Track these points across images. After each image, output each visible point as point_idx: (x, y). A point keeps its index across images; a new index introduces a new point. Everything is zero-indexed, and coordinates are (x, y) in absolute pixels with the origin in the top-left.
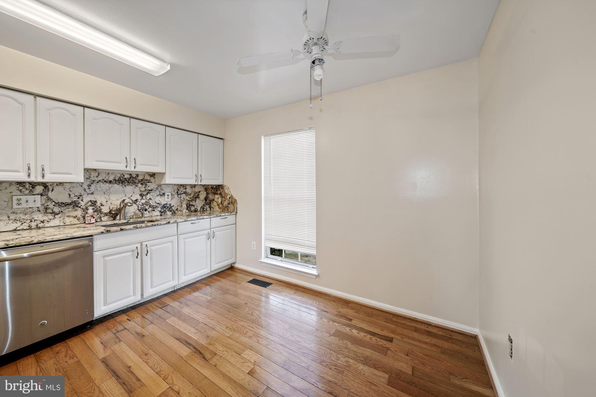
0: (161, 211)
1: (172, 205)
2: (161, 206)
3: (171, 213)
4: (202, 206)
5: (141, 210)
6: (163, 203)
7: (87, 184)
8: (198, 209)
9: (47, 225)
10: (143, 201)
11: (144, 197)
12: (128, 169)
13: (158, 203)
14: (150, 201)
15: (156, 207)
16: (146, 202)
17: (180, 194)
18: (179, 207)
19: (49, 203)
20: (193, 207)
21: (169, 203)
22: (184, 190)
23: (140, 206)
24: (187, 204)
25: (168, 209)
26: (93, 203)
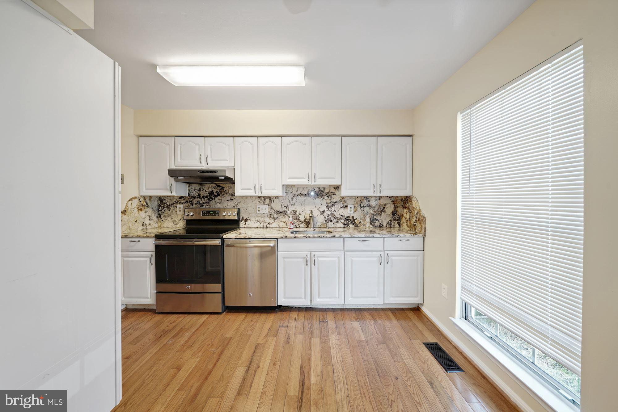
0: (344, 223)
1: (354, 218)
2: (344, 218)
3: (353, 226)
4: (389, 222)
5: (327, 221)
6: (346, 215)
7: (291, 197)
8: (383, 224)
9: (271, 226)
10: (329, 213)
11: (329, 209)
12: (310, 183)
13: (342, 216)
14: (335, 213)
15: (340, 219)
16: (331, 213)
17: (363, 207)
18: (362, 221)
19: (272, 211)
20: (378, 221)
21: (351, 216)
22: (368, 203)
23: (326, 217)
24: (370, 219)
25: (351, 222)
26: (294, 212)
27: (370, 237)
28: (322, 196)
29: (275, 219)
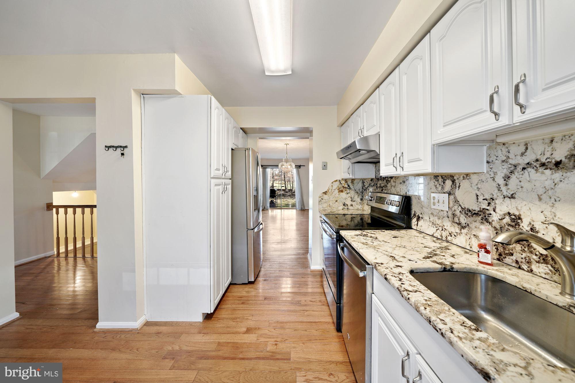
7: (503, 175)
9: (455, 241)
19: (456, 207)
29: (463, 228)
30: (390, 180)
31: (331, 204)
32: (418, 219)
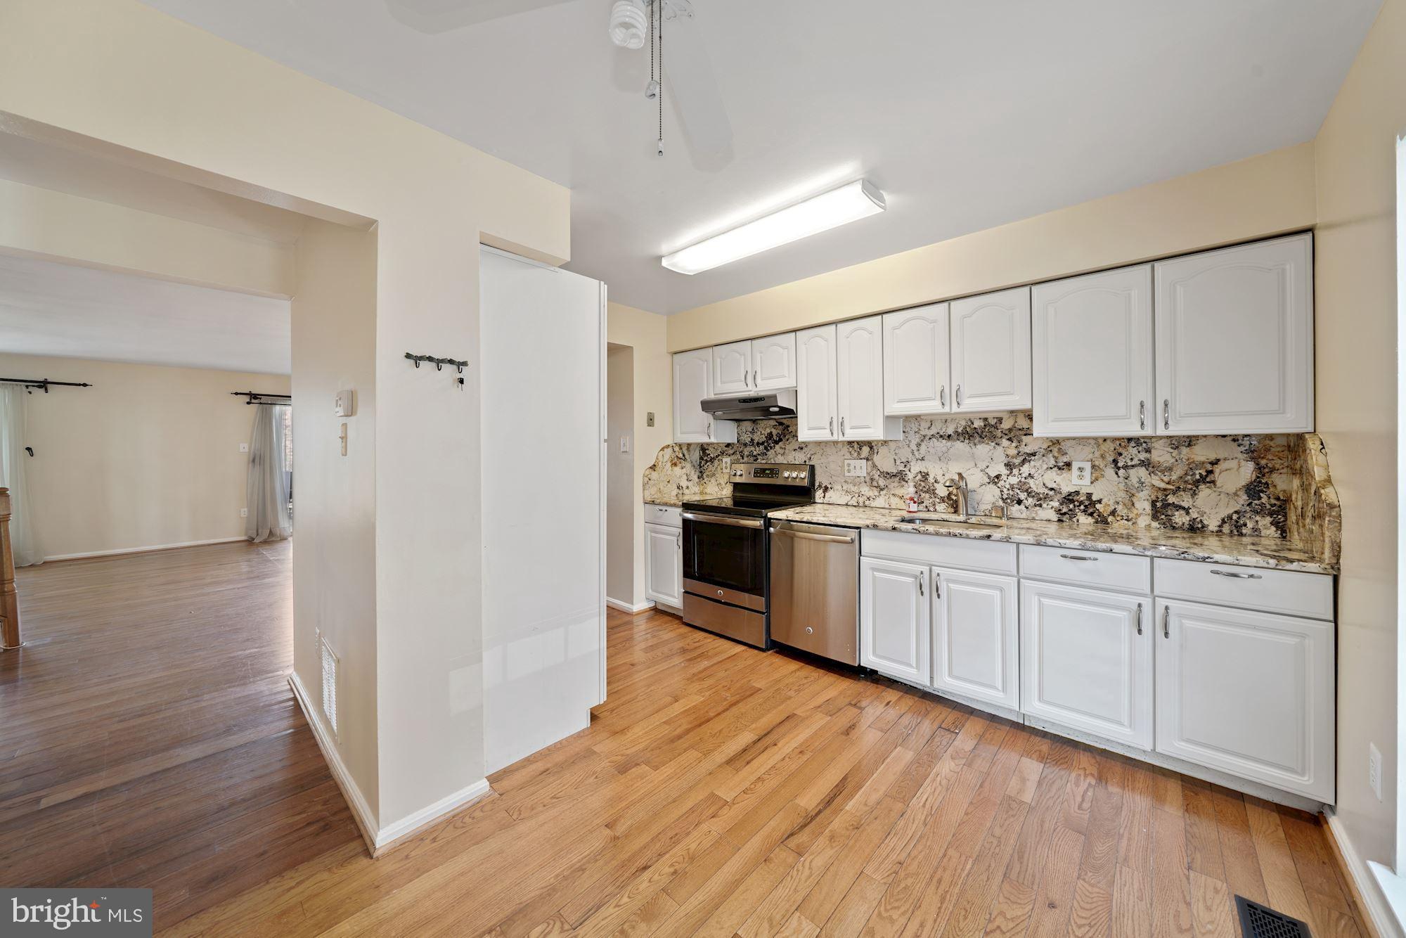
0: (1060, 510)
1: (1094, 498)
2: (1059, 497)
3: (1090, 520)
4: (1230, 517)
5: (1009, 501)
6: (1066, 489)
7: (916, 443)
8: (1205, 522)
9: (873, 504)
10: (1014, 480)
11: (1014, 470)
12: (947, 409)
13: (1052, 489)
14: (1031, 481)
15: (1046, 497)
16: (1020, 481)
17: (1126, 467)
18: (1120, 508)
19: (874, 472)
20: (1182, 512)
21: (1084, 491)
22: (1143, 456)
23: (1005, 490)
24: (1153, 503)
25: (1082, 507)
26: (923, 477)
27: (1098, 551)
28: (993, 438)
29: (882, 490)
30: (774, 446)
31: (662, 488)
32: (826, 489)
